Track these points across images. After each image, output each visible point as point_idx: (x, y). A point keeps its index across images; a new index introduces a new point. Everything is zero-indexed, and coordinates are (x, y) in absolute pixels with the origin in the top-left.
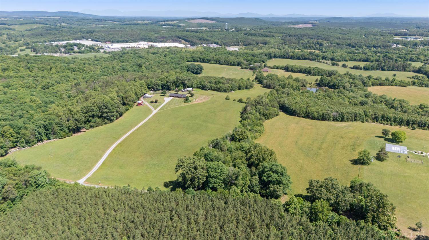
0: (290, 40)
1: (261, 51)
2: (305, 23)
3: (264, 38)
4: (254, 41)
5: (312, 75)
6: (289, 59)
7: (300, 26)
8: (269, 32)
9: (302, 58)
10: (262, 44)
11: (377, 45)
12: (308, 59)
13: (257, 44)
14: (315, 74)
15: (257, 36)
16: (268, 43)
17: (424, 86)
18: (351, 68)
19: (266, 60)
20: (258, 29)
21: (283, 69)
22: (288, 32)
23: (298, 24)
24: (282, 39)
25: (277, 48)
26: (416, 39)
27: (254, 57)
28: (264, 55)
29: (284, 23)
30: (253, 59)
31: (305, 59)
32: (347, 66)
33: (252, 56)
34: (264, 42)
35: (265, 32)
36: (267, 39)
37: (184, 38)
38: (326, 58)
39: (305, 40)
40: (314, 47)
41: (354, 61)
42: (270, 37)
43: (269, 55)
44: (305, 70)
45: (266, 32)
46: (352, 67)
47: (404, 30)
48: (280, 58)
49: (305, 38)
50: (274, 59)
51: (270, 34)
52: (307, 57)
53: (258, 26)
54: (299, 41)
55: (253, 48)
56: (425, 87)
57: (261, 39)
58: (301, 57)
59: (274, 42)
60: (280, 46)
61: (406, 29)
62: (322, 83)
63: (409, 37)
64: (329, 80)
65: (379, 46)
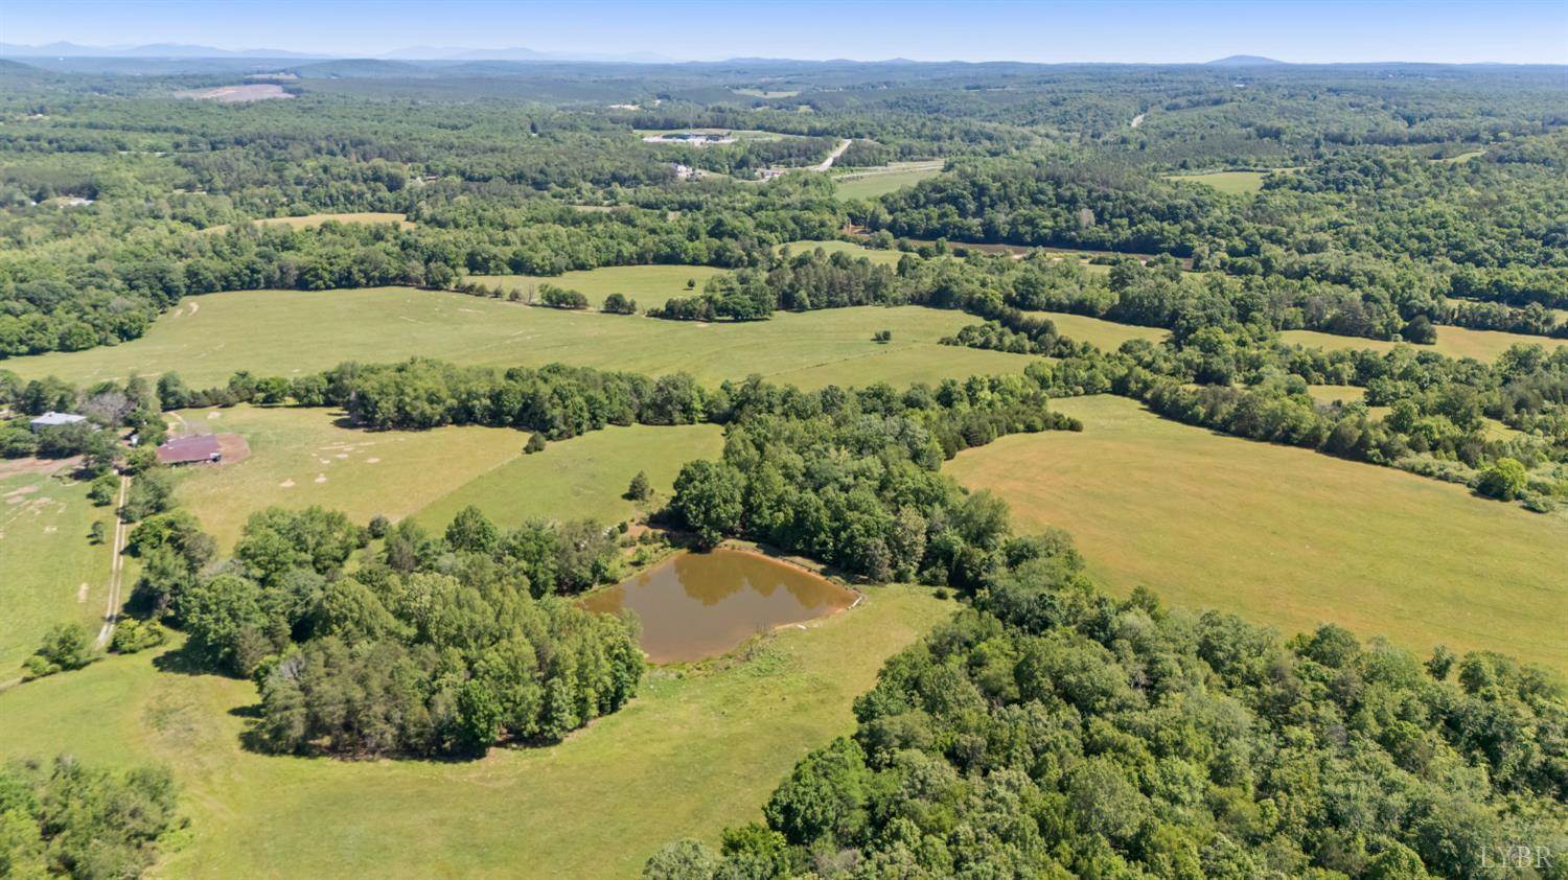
0: (226, 168)
1: (80, 246)
2: (248, 82)
3: (71, 160)
4: (11, 180)
5: (561, 436)
7: (228, 94)
8: (91, 126)
9: (366, 275)
10: (67, 192)
11: (626, 174)
13: (39, 198)
14: (579, 425)
15: (22, 150)
16: (107, 188)
17: (1081, 389)
19: (144, 315)
20: (15, 110)
21: (320, 399)
22: (192, 122)
23: (218, 85)
24: (178, 163)
25: (174, 217)
26: (716, 137)
27: (49, 311)
28: (118, 284)
29: (150, 80)
30: (43, 328)
32: (633, 304)
33: (31, 300)
34: (75, 183)
35: (69, 129)
36: (94, 166)
38: (486, 261)
39: (310, 164)
42: (104, 152)
43: (154, 282)
45: (73, 126)
46: (663, 308)
47: (628, 107)
48: (227, 288)
49: (298, 150)
50: (193, 304)
51: (95, 134)
52: (393, 272)
53: (12, 94)
54: (278, 170)
55: (20, 225)
56: (1086, 393)
57: (53, 164)
58: (357, 276)
59: (142, 180)
60: (184, 205)
61: (634, 103)
62: (708, 521)
63: (685, 132)
64: (749, 491)
65: (635, 177)
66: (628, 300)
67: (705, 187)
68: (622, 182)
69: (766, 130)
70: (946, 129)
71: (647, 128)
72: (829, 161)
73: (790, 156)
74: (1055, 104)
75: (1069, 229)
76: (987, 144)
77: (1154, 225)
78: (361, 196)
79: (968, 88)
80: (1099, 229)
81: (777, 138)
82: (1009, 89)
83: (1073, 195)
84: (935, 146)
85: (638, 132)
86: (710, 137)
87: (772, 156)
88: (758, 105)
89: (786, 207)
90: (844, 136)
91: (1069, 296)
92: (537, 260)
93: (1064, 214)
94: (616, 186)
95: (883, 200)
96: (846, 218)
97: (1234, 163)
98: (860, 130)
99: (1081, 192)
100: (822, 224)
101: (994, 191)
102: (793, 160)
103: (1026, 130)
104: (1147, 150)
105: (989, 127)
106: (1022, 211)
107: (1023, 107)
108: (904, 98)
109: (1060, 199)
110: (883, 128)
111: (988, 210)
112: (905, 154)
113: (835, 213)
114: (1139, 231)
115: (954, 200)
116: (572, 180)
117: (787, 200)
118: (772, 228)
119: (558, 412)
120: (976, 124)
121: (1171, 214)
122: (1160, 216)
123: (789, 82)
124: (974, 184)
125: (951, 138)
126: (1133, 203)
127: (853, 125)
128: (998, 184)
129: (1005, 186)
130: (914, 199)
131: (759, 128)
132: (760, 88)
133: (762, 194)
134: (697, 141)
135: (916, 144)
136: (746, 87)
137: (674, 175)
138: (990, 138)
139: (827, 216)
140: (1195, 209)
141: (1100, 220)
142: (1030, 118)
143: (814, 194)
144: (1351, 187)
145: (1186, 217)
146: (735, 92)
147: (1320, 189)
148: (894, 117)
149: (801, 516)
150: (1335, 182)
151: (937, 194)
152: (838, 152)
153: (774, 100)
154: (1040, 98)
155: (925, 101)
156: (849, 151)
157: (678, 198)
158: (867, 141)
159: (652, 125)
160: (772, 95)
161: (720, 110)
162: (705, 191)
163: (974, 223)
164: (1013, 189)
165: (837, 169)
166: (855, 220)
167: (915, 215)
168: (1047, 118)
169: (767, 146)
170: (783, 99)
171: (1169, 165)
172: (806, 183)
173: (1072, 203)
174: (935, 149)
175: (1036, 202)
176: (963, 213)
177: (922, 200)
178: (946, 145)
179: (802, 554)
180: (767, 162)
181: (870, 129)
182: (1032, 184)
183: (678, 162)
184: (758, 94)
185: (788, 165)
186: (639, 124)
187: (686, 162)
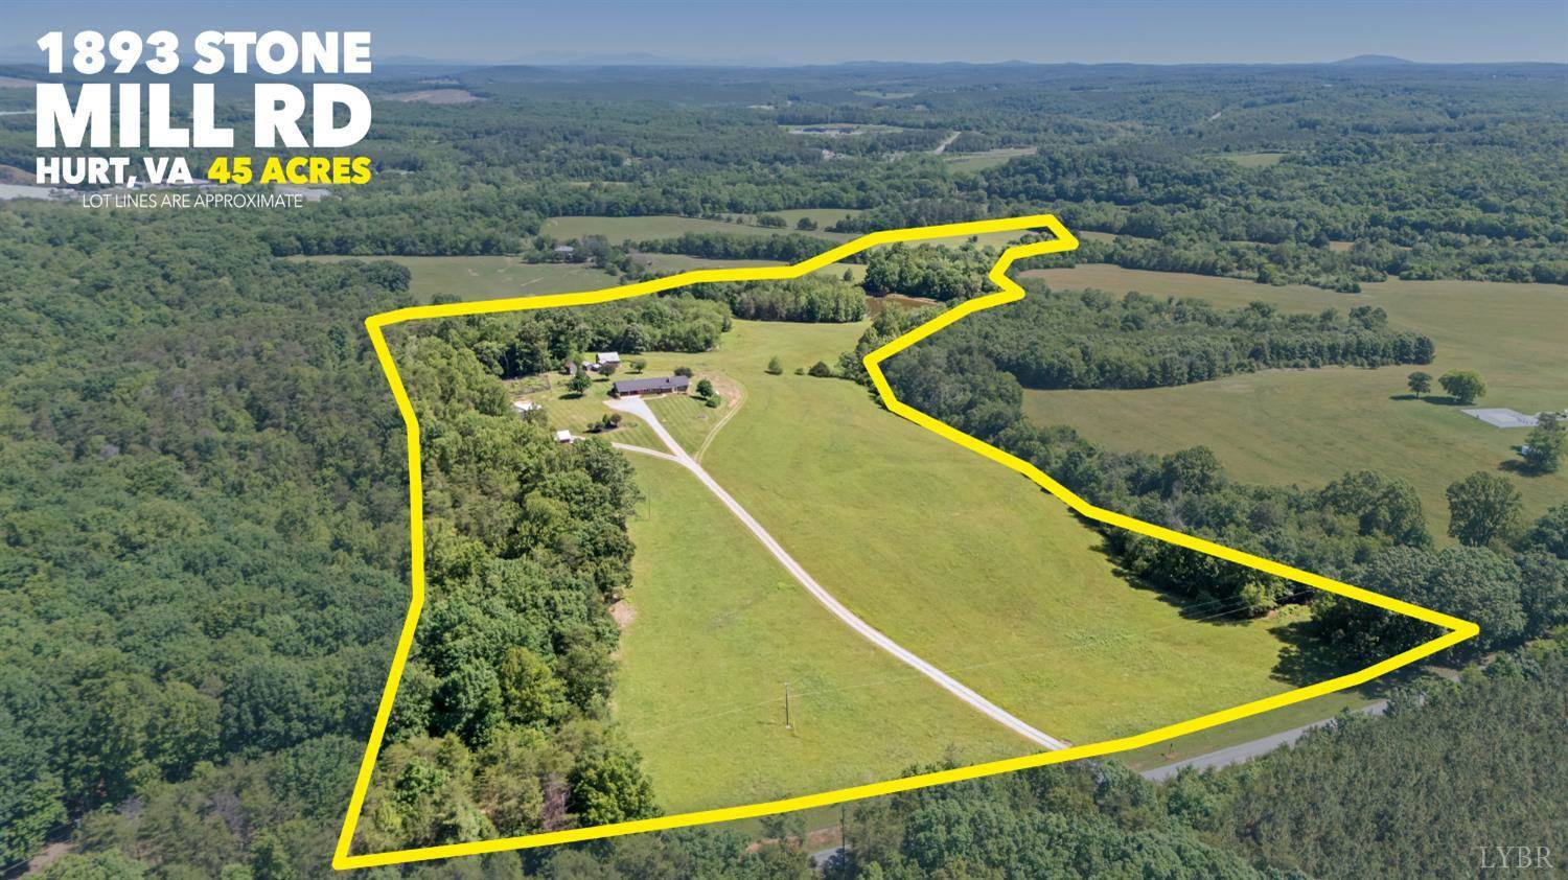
6: (602, 215)
11: (785, 156)
12: (670, 211)
18: (829, 230)
22: (443, 119)
26: (848, 131)
31: (658, 212)
32: (815, 224)
37: (21, 157)
40: (602, 169)
41: (796, 208)
44: (770, 245)
46: (834, 227)
47: (765, 107)
61: (769, 104)
62: (882, 282)
63: (822, 126)
64: (901, 272)
65: (792, 158)
66: (812, 222)
67: (845, 165)
68: (783, 161)
69: (889, 125)
70: (1043, 123)
71: (791, 124)
72: (942, 148)
73: (910, 143)
74: (1144, 102)
75: (1119, 190)
76: (1076, 135)
77: (1182, 187)
78: (597, 170)
79: (1072, 89)
80: (1142, 191)
81: (899, 130)
82: (1111, 89)
83: (1125, 168)
84: (1031, 137)
85: (783, 127)
86: (844, 130)
87: (894, 144)
88: (878, 105)
89: (910, 176)
90: (955, 129)
91: (1097, 221)
92: (746, 203)
93: (1117, 180)
94: (778, 164)
95: (982, 173)
96: (954, 185)
97: (1266, 147)
98: (968, 123)
99: (1131, 165)
100: (935, 187)
101: (1066, 164)
102: (913, 146)
103: (1114, 126)
104: (1204, 138)
105: (1082, 122)
106: (1086, 178)
107: (1116, 105)
108: (1011, 98)
109: (1115, 170)
110: (989, 123)
111: (1060, 177)
112: (1005, 142)
113: (945, 181)
114: (1170, 192)
115: (1035, 171)
116: (744, 160)
117: (910, 172)
118: (899, 189)
119: (802, 250)
120: (1071, 119)
121: (1195, 180)
122: (1186, 181)
123: (906, 85)
124: (1051, 159)
125: (1046, 130)
126: (1168, 172)
127: (963, 120)
128: (1069, 160)
129: (1074, 160)
130: (1005, 171)
131: (883, 123)
132: (879, 90)
133: (889, 169)
134: (833, 133)
135: (1016, 135)
136: (866, 89)
137: (820, 156)
138: (1080, 130)
139: (939, 182)
140: (1213, 176)
141: (1143, 183)
142: (1120, 114)
143: (928, 167)
144: (1342, 162)
145: (1207, 183)
146: (857, 93)
147: (1317, 163)
148: (999, 114)
149: (926, 278)
150: (1331, 158)
151: (1025, 167)
152: (949, 141)
153: (894, 100)
154: (1131, 97)
155: (1029, 101)
156: (958, 140)
157: (825, 172)
158: (975, 132)
159: (794, 121)
160: (890, 96)
161: (847, 108)
162: (846, 167)
163: (1050, 188)
164: (1080, 163)
165: (947, 153)
166: (960, 187)
167: (1006, 181)
168: (1135, 115)
169: (892, 137)
170: (900, 100)
171: (1215, 149)
172: (923, 162)
173: (1124, 172)
174: (1031, 139)
175: (1097, 172)
176: (1041, 180)
177: (1012, 171)
178: (1041, 136)
179: (925, 296)
180: (892, 148)
181: (978, 123)
182: (1095, 159)
183: (821, 147)
184: (878, 95)
185: (908, 150)
186: (782, 120)
187: (828, 148)
